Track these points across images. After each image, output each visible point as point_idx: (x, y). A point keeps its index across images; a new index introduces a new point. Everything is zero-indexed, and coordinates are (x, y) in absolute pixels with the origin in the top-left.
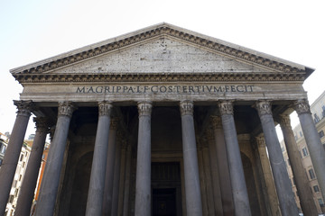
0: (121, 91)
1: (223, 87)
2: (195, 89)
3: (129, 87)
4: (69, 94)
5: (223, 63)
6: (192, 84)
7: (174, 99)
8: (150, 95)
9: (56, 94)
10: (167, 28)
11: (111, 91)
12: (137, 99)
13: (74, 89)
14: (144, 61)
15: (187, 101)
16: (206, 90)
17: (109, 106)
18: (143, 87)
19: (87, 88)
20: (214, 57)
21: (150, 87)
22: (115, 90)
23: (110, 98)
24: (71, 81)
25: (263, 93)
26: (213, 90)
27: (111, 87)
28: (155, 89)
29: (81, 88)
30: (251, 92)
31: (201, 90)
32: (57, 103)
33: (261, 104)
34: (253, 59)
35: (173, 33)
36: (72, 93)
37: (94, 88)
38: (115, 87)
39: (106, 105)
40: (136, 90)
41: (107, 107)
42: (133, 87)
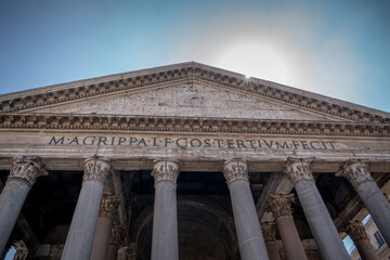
0: (127, 143)
1: (289, 142)
2: (247, 144)
3: (139, 138)
4: (35, 146)
5: (281, 113)
6: (241, 137)
7: (214, 156)
8: (175, 150)
9: (11, 146)
10: (198, 70)
11: (109, 143)
12: (154, 155)
13: (47, 139)
14: (163, 107)
15: (237, 160)
16: (264, 146)
17: (104, 166)
18: (163, 139)
19: (68, 138)
20: (267, 106)
21: (174, 139)
22: (116, 143)
23: (106, 152)
24: (42, 127)
25: (352, 151)
27: (109, 138)
28: (182, 142)
29: (58, 137)
30: (333, 151)
31: (257, 145)
32: (11, 158)
33: (354, 167)
34: (323, 108)
35: (205, 76)
36: (42, 145)
37: (81, 139)
38: (117, 139)
39: (98, 162)
40: (152, 143)
41: (99, 167)
42: (146, 138)
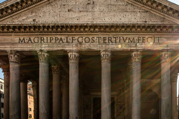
0: (54, 41)
1: (136, 38)
2: (113, 40)
3: (59, 37)
4: (13, 44)
5: (139, 14)
6: (111, 35)
7: (95, 48)
8: (77, 45)
11: (45, 41)
12: (67, 48)
13: (17, 39)
15: (106, 51)
17: (46, 54)
18: (70, 37)
19: (27, 39)
21: (76, 37)
22: (49, 41)
23: (45, 47)
24: (12, 32)
25: (167, 44)
26: (127, 41)
27: (45, 38)
28: (80, 40)
29: (22, 38)
30: (158, 43)
31: (118, 40)
32: (6, 51)
33: (163, 54)
36: (16, 43)
37: (32, 38)
38: (49, 38)
39: (43, 53)
40: (66, 41)
41: (44, 55)
42: (63, 37)
